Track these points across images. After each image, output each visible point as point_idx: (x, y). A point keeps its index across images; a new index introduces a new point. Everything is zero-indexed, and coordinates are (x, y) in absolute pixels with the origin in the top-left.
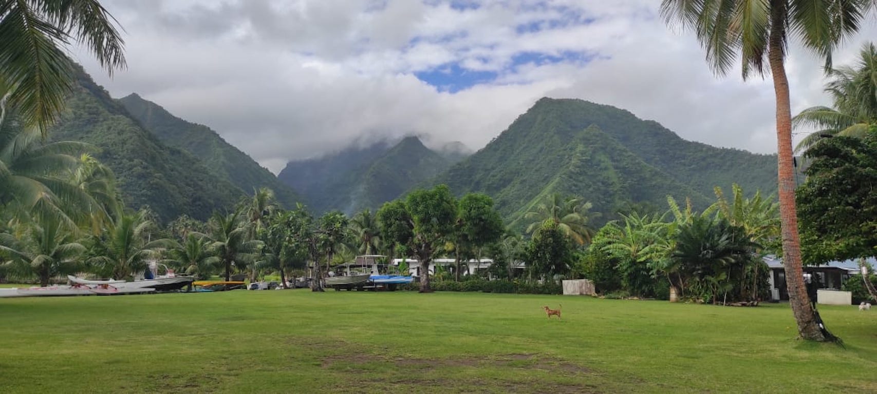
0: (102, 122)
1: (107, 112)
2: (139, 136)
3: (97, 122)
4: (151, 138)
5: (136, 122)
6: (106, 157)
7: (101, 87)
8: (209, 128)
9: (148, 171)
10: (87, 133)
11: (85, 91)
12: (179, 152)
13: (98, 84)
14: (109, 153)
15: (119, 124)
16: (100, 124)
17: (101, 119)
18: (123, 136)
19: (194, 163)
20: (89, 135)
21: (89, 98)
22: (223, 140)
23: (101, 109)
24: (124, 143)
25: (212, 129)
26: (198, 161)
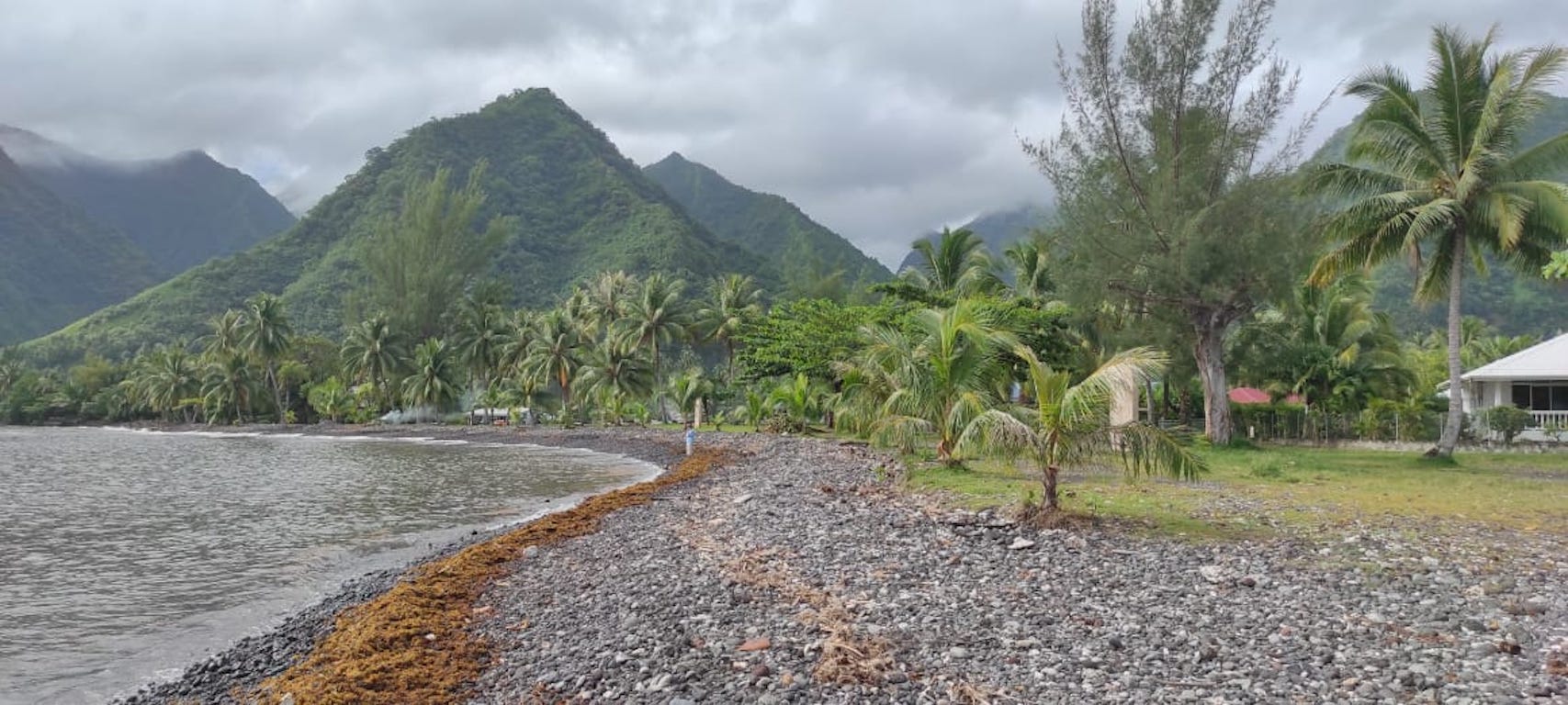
0: (635, 214)
1: (640, 200)
2: (682, 234)
3: (628, 216)
4: (700, 232)
5: (677, 210)
6: (642, 268)
7: (630, 160)
8: (784, 199)
9: (695, 284)
10: (617, 232)
11: (610, 170)
12: (737, 249)
13: (627, 157)
14: (644, 262)
15: (655, 217)
16: (631, 217)
17: (633, 211)
18: (663, 236)
19: (758, 264)
20: (619, 236)
21: (615, 182)
22: (806, 218)
23: (632, 196)
24: (663, 245)
25: (788, 200)
26: (766, 260)
